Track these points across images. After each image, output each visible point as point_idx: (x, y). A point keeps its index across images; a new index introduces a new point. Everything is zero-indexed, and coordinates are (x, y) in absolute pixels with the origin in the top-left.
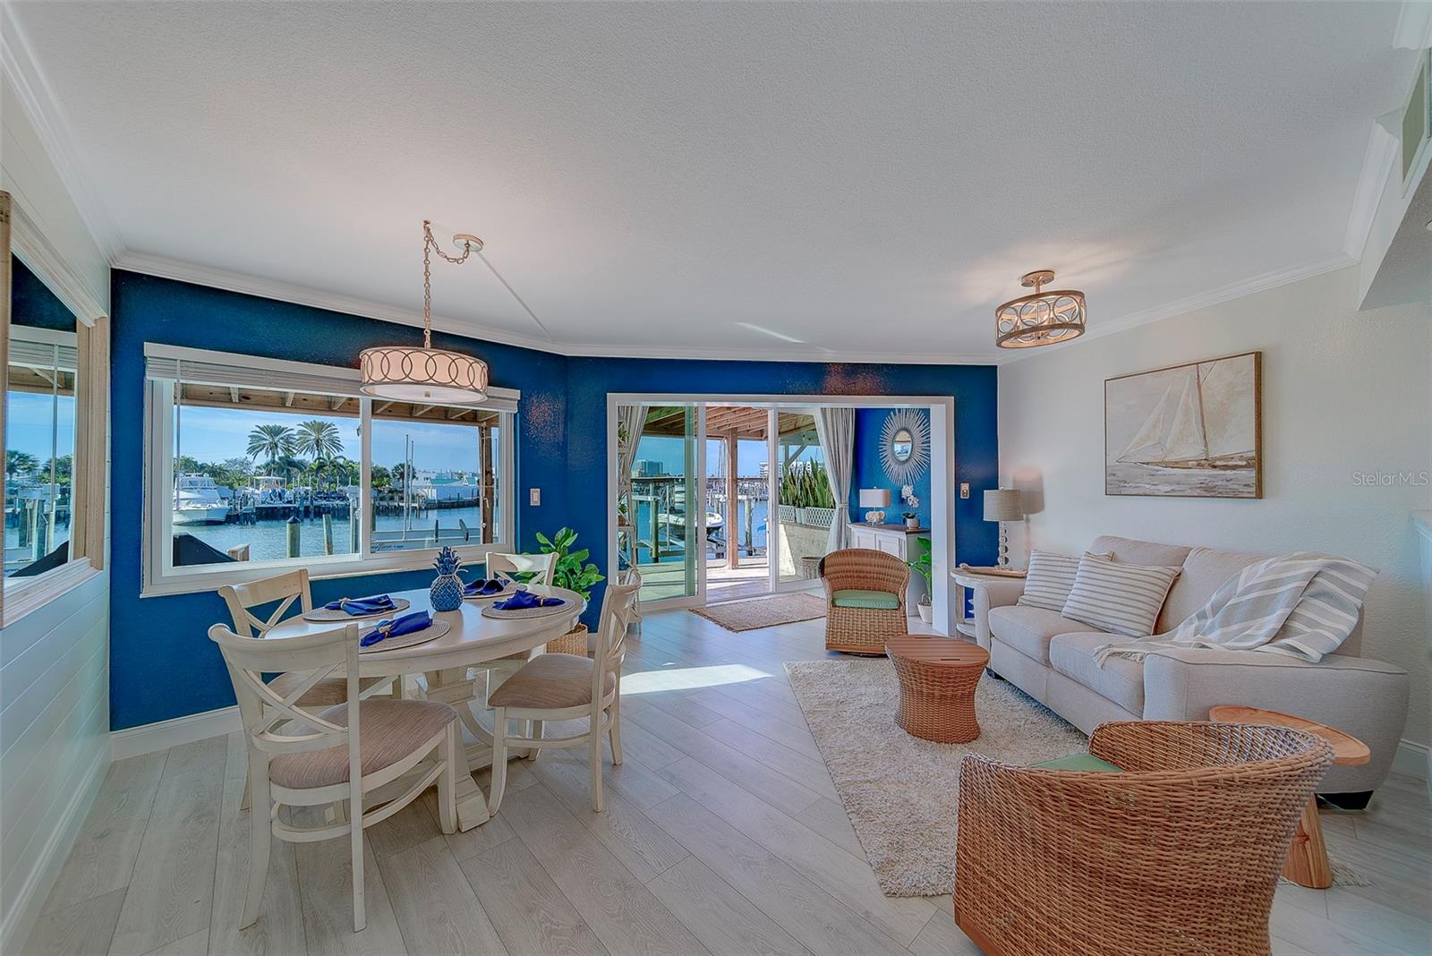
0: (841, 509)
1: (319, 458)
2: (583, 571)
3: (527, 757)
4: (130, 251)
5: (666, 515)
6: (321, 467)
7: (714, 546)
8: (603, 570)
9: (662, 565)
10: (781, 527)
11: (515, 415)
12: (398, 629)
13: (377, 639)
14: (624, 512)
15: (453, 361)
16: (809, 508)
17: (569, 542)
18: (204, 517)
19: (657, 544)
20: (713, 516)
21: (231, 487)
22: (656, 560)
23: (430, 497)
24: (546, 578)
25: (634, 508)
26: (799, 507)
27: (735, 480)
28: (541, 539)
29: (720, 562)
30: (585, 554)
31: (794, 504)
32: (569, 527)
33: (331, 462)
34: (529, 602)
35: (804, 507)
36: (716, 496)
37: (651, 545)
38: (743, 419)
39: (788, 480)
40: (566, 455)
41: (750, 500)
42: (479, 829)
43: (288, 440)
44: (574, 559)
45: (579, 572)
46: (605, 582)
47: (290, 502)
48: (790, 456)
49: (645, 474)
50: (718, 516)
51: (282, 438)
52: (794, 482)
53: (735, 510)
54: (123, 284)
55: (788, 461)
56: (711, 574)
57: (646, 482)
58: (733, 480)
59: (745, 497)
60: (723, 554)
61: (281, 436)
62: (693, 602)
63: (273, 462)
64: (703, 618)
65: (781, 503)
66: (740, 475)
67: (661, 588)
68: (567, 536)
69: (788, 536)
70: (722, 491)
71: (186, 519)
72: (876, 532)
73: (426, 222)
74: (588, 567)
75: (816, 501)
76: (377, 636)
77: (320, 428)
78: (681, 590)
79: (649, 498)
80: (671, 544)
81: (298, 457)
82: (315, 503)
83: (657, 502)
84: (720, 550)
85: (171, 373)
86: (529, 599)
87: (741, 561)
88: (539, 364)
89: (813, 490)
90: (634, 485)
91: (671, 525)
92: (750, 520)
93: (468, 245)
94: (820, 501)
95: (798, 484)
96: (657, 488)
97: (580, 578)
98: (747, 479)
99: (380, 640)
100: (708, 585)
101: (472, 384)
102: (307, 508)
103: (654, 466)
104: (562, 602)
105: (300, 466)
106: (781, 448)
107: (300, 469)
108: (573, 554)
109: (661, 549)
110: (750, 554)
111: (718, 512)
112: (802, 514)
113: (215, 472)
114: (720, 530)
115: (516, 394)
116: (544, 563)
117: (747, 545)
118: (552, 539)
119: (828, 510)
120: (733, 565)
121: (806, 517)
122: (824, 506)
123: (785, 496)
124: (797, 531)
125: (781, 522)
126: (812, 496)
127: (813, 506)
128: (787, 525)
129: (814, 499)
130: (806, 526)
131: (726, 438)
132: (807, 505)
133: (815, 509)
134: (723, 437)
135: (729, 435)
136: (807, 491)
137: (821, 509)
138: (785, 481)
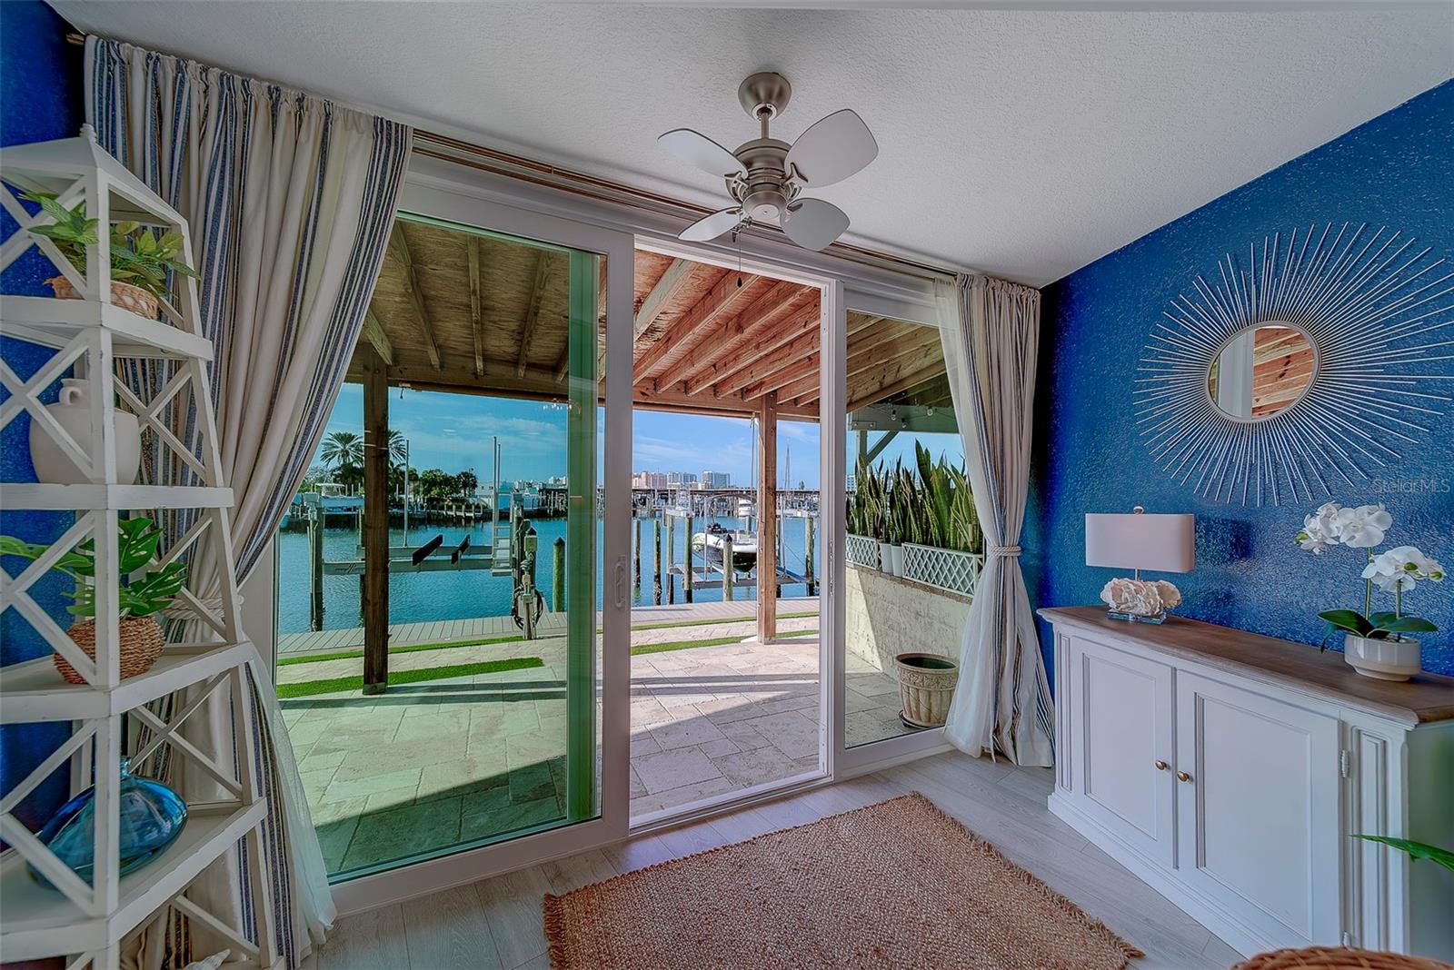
0: (1002, 560)
5: (707, 535)
10: (851, 573)
16: (909, 546)
19: (693, 571)
22: (689, 597)
26: (888, 541)
31: (877, 534)
35: (898, 543)
37: (685, 572)
39: (866, 489)
48: (869, 448)
49: (711, 486)
51: (353, 446)
52: (878, 493)
53: (770, 543)
55: (866, 457)
57: (706, 494)
61: (352, 443)
65: (852, 531)
69: (868, 594)
72: (1180, 663)
75: (926, 532)
89: (919, 509)
92: (812, 544)
94: (934, 530)
95: (885, 500)
106: (852, 437)
109: (696, 578)
110: (811, 589)
112: (894, 556)
119: (954, 553)
120: (766, 637)
121: (904, 562)
122: (944, 544)
123: (861, 518)
124: (882, 584)
125: (856, 567)
126: (916, 523)
127: (918, 543)
128: (864, 574)
129: (922, 528)
130: (902, 581)
131: (758, 415)
132: (906, 538)
133: (923, 548)
134: (751, 413)
135: (761, 409)
136: (904, 509)
137: (938, 551)
138: (860, 492)
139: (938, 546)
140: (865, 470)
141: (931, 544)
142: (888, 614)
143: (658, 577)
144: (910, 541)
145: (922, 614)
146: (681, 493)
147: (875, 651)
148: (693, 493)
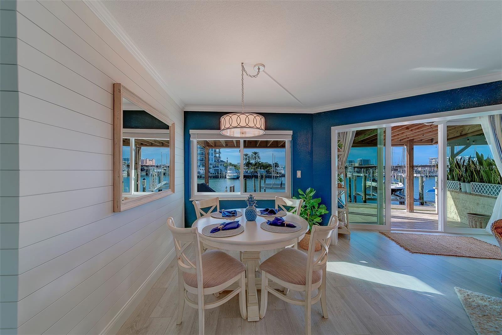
1: (255, 162)
2: (318, 207)
3: (283, 291)
4: (186, 105)
5: (371, 182)
6: (256, 164)
7: (398, 198)
8: (329, 208)
9: (368, 204)
10: (448, 194)
11: (291, 141)
12: (225, 228)
13: (217, 231)
14: (341, 182)
15: (247, 116)
16: (474, 183)
17: (312, 194)
18: (233, 177)
19: (365, 194)
20: (398, 184)
21: (238, 169)
22: (365, 202)
23: (282, 173)
24: (297, 210)
25: (354, 178)
26: (464, 182)
27: (412, 167)
28: (300, 192)
29: (402, 206)
30: (319, 200)
31: (459, 180)
32: (312, 187)
33: (258, 163)
34: (280, 224)
35: (469, 182)
36: (400, 174)
37: (363, 195)
38: (418, 133)
39: (454, 166)
40: (313, 156)
41: (422, 177)
42: (254, 323)
43: (249, 157)
44: (315, 202)
45: (316, 207)
46: (330, 214)
47: (249, 174)
48: (455, 152)
49: (361, 165)
50: (400, 184)
52: (459, 167)
53: (411, 182)
54: (187, 115)
55: (453, 155)
56: (394, 213)
57: (361, 168)
58: (410, 166)
59: (419, 175)
60: (404, 202)
62: (381, 228)
63: (246, 163)
64: (388, 238)
65: (448, 179)
66: (415, 164)
67: (365, 217)
68: (311, 192)
69: (454, 199)
70: (404, 172)
71: (230, 178)
73: (242, 63)
74: (321, 206)
76: (217, 229)
77: (255, 153)
78: (375, 219)
79: (362, 175)
80: (373, 195)
81: (251, 162)
82: (254, 174)
83: (365, 177)
84: (402, 200)
85: (195, 138)
86: (280, 222)
87: (415, 208)
88: (300, 119)
89: (478, 172)
90: (356, 169)
91: (373, 187)
92: (423, 187)
93: (259, 69)
95: (463, 169)
96: (367, 170)
97: (317, 211)
98: (420, 166)
99: (218, 231)
100: (392, 219)
101: (255, 125)
102: (252, 175)
103: (367, 161)
104: (294, 227)
105: (251, 164)
106: (449, 149)
107: (251, 165)
108: (314, 200)
109: (367, 197)
110: (422, 204)
111: (401, 182)
112: (467, 187)
113: (235, 166)
114: (402, 190)
115: (291, 132)
116: (296, 203)
117: (420, 199)
118: (305, 192)
119: (493, 185)
120: (410, 210)
121: (471, 188)
122: (490, 182)
123: (452, 175)
124: (462, 196)
125: (449, 191)
126: (477, 176)
127: (478, 182)
128: (453, 193)
129: (480, 178)
130: (471, 194)
131: (406, 145)
132: (473, 180)
133: (480, 184)
134: (403, 145)
135: (407, 143)
136: (472, 172)
137: (486, 184)
138: (452, 167)
139: (486, 183)
140: (453, 160)
141: (484, 182)
142: (464, 204)
143: (350, 196)
144: (475, 181)
145: (480, 203)
146: (350, 168)
147: (458, 216)
148: (355, 167)
